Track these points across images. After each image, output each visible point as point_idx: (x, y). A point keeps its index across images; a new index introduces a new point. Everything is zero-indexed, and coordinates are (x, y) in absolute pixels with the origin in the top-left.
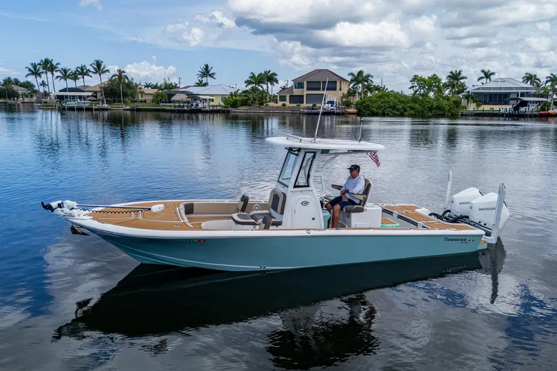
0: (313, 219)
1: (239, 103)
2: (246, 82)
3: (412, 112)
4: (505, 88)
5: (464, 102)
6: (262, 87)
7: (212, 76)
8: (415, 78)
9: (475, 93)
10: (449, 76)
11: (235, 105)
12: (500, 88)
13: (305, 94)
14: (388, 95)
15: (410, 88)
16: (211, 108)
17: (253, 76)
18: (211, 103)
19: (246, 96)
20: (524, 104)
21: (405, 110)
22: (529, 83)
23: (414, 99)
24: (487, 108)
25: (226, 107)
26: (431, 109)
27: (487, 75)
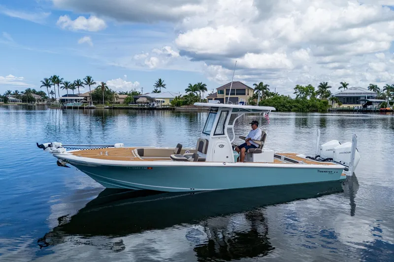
0: (227, 157)
1: (181, 104)
2: (186, 90)
3: (296, 109)
4: (357, 93)
5: (330, 103)
6: (196, 93)
7: (163, 86)
8: (297, 87)
9: (337, 97)
10: (320, 86)
11: (178, 105)
12: (354, 94)
13: (225, 97)
14: (280, 98)
15: (294, 93)
16: (163, 107)
17: (191, 86)
18: (163, 104)
19: (186, 99)
20: (370, 103)
21: (291, 108)
22: (372, 90)
23: (297, 101)
24: (345, 106)
25: (172, 106)
26: (308, 107)
27: (345, 86)
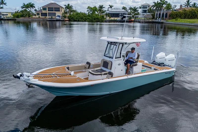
0: (122, 70)
1: (20, 16)
2: (21, 7)
3: (89, 20)
4: (118, 12)
5: (105, 17)
6: (29, 9)
7: (5, 4)
8: (89, 7)
9: (108, 13)
10: (99, 7)
11: (18, 17)
13: (47, 13)
14: (79, 14)
15: (87, 11)
16: (7, 18)
17: (24, 5)
18: (7, 16)
19: (22, 13)
20: (125, 17)
21: (86, 19)
22: (124, 10)
23: (89, 16)
24: (112, 18)
25: (14, 18)
26: (95, 19)
27: (111, 7)
